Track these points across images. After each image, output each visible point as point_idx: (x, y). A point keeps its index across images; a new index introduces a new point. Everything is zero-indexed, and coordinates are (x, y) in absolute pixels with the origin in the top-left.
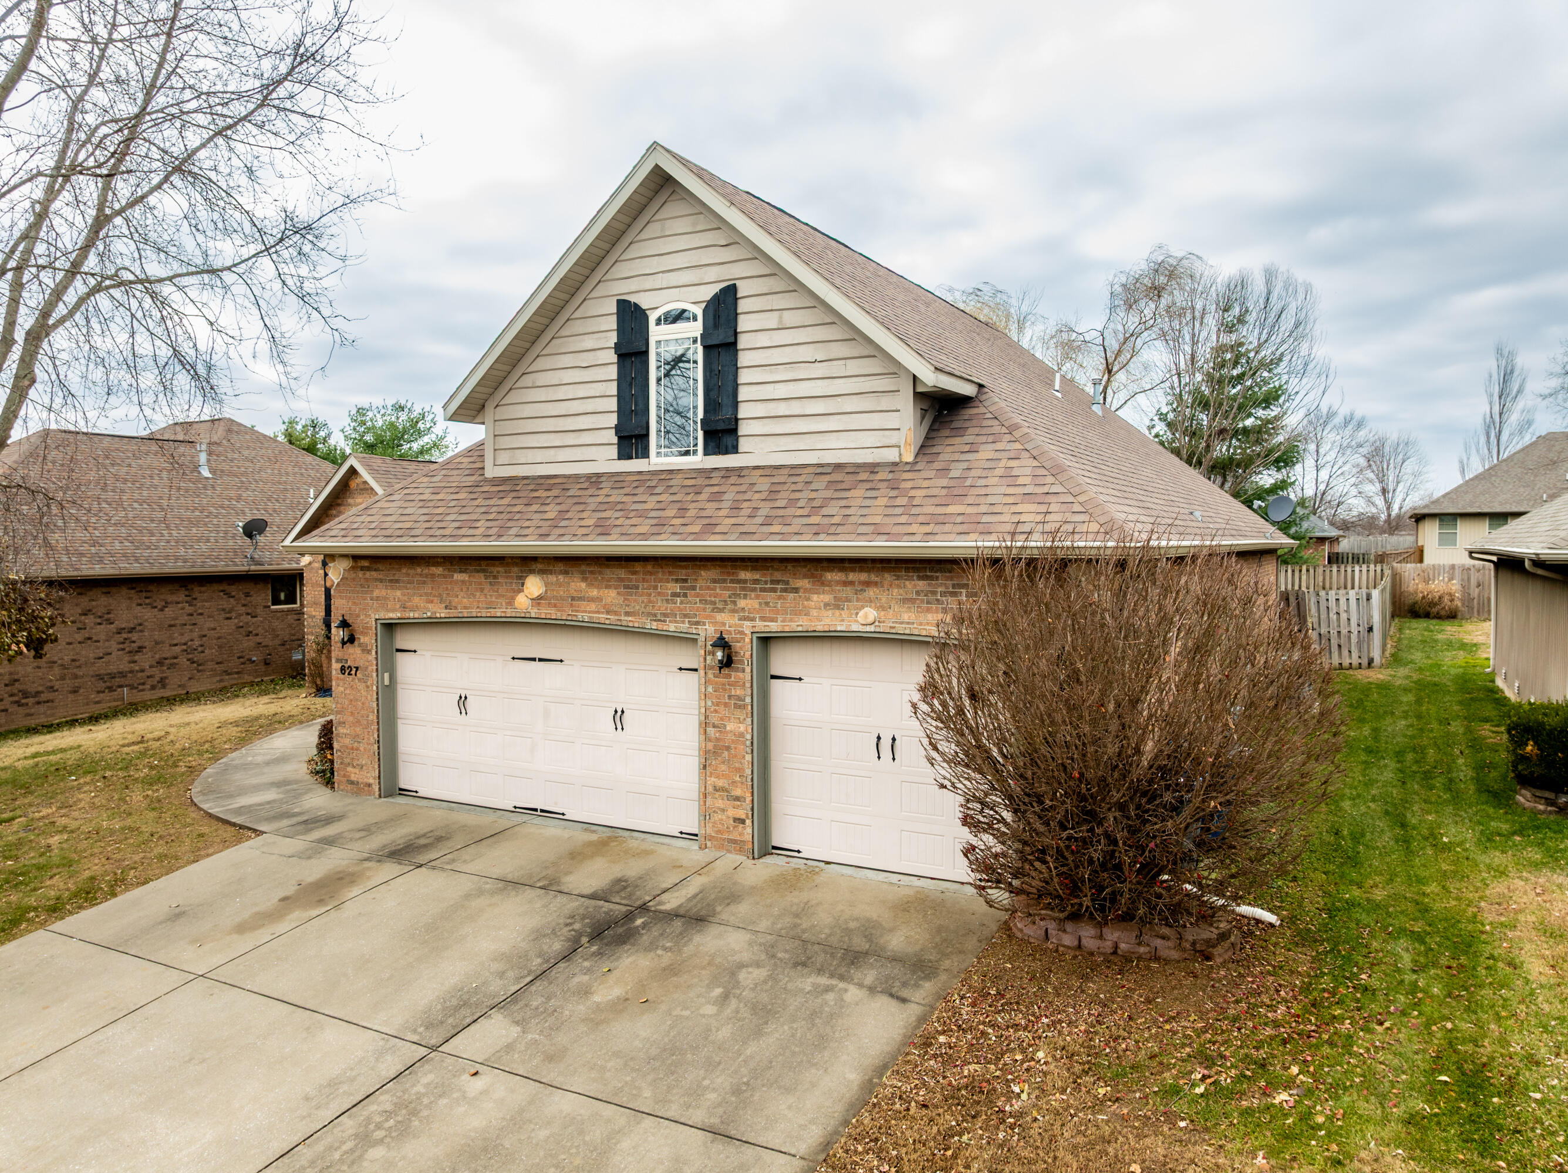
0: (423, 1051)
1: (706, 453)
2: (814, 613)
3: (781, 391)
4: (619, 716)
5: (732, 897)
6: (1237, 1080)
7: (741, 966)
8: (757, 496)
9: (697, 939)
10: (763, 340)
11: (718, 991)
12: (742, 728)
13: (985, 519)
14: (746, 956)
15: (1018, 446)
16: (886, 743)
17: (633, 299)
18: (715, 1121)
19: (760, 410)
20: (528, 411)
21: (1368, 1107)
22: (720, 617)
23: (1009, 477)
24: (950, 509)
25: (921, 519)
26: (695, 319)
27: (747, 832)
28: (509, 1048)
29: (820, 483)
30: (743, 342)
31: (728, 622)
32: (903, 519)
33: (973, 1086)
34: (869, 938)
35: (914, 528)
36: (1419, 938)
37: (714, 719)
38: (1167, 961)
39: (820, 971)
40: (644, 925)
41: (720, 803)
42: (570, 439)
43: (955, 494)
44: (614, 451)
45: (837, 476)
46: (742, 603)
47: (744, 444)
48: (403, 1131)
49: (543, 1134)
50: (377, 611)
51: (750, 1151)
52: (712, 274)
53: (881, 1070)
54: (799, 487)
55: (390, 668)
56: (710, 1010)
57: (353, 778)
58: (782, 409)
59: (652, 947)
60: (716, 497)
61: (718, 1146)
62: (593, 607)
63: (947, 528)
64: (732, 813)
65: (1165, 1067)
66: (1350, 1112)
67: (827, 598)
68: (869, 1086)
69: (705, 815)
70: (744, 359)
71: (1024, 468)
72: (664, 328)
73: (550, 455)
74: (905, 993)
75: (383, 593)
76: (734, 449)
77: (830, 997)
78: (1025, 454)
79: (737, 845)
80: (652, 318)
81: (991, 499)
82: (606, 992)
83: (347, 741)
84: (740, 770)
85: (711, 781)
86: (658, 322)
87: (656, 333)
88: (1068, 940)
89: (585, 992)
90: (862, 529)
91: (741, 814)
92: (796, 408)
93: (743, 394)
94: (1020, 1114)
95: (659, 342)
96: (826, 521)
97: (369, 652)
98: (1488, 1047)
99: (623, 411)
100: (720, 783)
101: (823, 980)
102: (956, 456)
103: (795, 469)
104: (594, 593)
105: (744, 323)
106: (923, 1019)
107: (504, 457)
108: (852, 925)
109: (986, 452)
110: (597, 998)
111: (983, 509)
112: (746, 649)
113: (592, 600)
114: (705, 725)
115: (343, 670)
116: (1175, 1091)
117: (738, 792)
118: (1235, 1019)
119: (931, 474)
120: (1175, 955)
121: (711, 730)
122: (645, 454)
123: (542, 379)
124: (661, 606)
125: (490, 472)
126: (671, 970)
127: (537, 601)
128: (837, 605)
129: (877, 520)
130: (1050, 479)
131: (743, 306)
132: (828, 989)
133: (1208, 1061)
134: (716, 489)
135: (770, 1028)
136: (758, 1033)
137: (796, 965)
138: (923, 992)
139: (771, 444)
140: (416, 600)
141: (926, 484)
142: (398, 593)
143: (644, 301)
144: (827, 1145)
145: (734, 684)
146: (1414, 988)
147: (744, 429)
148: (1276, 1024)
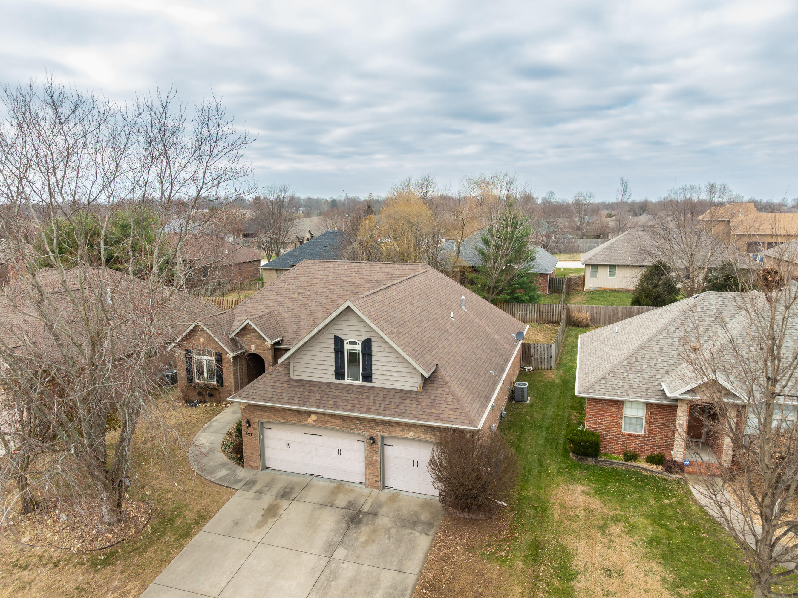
0: (329, 559)
1: (363, 381)
2: (397, 432)
3: (384, 368)
4: (339, 452)
5: (381, 506)
6: (495, 550)
7: (390, 528)
8: (380, 399)
9: (377, 520)
10: (379, 354)
11: (387, 536)
12: (377, 459)
13: (441, 415)
14: (390, 525)
15: (448, 390)
16: (416, 463)
17: (339, 336)
18: (397, 569)
19: (378, 372)
20: (305, 361)
21: (518, 554)
22: (371, 431)
23: (446, 401)
24: (433, 411)
25: (425, 413)
26: (359, 344)
27: (379, 484)
28: (347, 555)
29: (397, 396)
30: (373, 353)
31: (373, 432)
32: (421, 413)
33: (446, 555)
34: (417, 517)
35: (424, 416)
36: (536, 508)
37: (369, 456)
38: (483, 520)
39: (408, 528)
40: (363, 517)
41: (371, 477)
42: (319, 371)
43: (433, 405)
44: (334, 377)
45: (401, 394)
46: (377, 428)
47: (373, 380)
48: (335, 578)
49: (365, 575)
50: (258, 418)
51: (406, 575)
52: (364, 334)
53: (427, 553)
54: (391, 397)
55: (262, 433)
56: (387, 541)
57: (251, 465)
58: (385, 373)
59: (367, 524)
60: (368, 397)
61: (400, 574)
62: (333, 424)
63: (432, 417)
64: (375, 479)
65: (482, 548)
66: (515, 555)
67: (401, 429)
68: (426, 558)
69: (367, 479)
70: (374, 358)
71: (450, 398)
72: (349, 345)
73: (312, 375)
74: (428, 533)
75: (261, 413)
76: (371, 382)
77: (412, 535)
78: (450, 394)
79: (377, 487)
80: (345, 343)
81: (442, 409)
82: (362, 539)
83: (249, 454)
84: (377, 469)
85: (369, 471)
86: (347, 343)
87: (347, 347)
88: (461, 516)
89: (357, 539)
90: (411, 415)
91: (377, 480)
92: (389, 373)
93: (373, 367)
94: (455, 561)
95: (347, 349)
96: (400, 411)
97: (256, 429)
98: (542, 538)
99: (337, 366)
100: (371, 472)
101: (410, 531)
102: (433, 391)
103: (389, 390)
104: (333, 421)
105: (374, 349)
106: (433, 540)
107: (296, 373)
108: (412, 513)
109: (440, 391)
110: (361, 540)
111: (441, 412)
112: (378, 439)
113: (332, 422)
114: (366, 457)
115: (246, 434)
116: (483, 554)
117: (376, 474)
118: (496, 535)
119: (426, 397)
120: (484, 519)
121: (369, 459)
122: (344, 379)
123: (309, 353)
124: (353, 426)
125: (292, 377)
126: (374, 531)
127: (314, 421)
128: (403, 431)
129: (414, 412)
130: (456, 404)
131: (373, 344)
132: (411, 533)
133: (490, 546)
134: (367, 394)
135: (402, 545)
136: (399, 547)
137: (402, 527)
138: (432, 532)
139: (382, 381)
140: (273, 417)
141: (425, 400)
142: (267, 414)
143: (343, 337)
144: (420, 572)
145: (375, 448)
146: (532, 524)
147: (373, 376)
148: (504, 535)
